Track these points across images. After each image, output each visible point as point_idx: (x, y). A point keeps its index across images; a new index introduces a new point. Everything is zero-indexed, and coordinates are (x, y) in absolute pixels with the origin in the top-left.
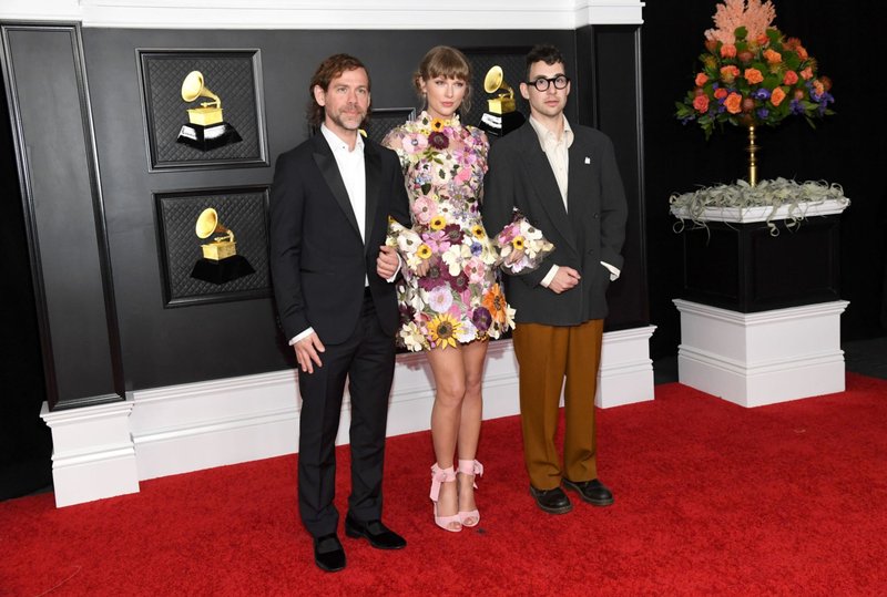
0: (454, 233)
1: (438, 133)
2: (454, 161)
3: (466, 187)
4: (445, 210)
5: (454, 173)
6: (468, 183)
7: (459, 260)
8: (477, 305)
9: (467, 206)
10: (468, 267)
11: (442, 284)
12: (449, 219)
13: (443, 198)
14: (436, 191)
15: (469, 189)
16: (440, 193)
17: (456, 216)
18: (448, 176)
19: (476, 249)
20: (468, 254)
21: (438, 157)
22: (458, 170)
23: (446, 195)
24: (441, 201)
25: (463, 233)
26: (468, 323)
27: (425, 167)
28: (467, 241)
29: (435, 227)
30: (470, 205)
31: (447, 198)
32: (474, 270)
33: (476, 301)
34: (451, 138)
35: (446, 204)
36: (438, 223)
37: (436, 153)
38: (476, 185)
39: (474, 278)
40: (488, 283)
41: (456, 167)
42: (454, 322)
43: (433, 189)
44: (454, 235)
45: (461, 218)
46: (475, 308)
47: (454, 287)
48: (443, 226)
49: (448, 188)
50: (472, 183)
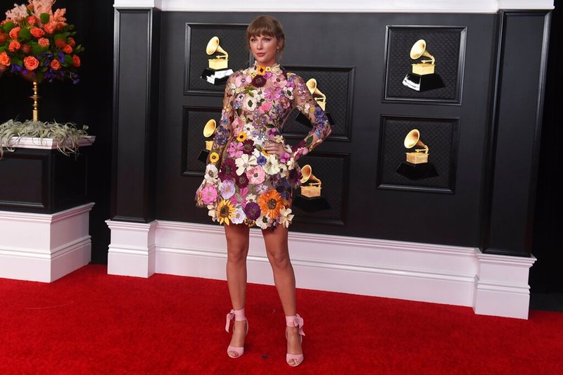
0: (248, 146)
1: (261, 76)
2: (263, 96)
3: (266, 115)
4: (248, 129)
5: (259, 104)
6: (267, 113)
7: (245, 166)
8: (251, 200)
9: (265, 130)
10: (252, 172)
11: (229, 179)
12: (249, 136)
13: (249, 121)
14: (245, 115)
15: (268, 118)
16: (248, 116)
17: (254, 134)
18: (254, 106)
19: (262, 161)
20: (255, 163)
21: (252, 91)
22: (263, 103)
23: (251, 119)
24: (247, 123)
25: (255, 147)
26: (241, 211)
27: (240, 97)
28: (256, 153)
29: (239, 139)
30: (268, 129)
31: (252, 121)
32: (256, 175)
33: (251, 197)
34: (268, 81)
35: (249, 125)
36: (242, 137)
37: (252, 89)
38: (275, 116)
39: (254, 180)
40: (266, 187)
41: (262, 100)
42: (231, 207)
43: (243, 112)
44: (249, 147)
45: (258, 137)
46: (249, 202)
47: (237, 183)
48: (244, 139)
49: (253, 114)
50: (270, 113)
